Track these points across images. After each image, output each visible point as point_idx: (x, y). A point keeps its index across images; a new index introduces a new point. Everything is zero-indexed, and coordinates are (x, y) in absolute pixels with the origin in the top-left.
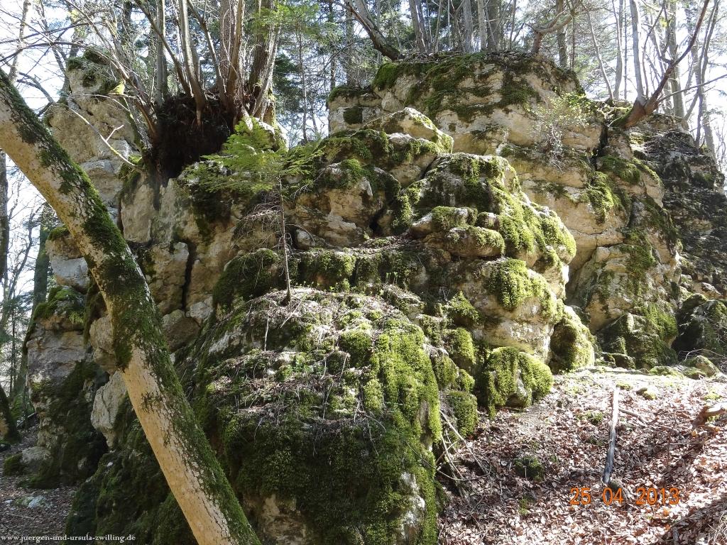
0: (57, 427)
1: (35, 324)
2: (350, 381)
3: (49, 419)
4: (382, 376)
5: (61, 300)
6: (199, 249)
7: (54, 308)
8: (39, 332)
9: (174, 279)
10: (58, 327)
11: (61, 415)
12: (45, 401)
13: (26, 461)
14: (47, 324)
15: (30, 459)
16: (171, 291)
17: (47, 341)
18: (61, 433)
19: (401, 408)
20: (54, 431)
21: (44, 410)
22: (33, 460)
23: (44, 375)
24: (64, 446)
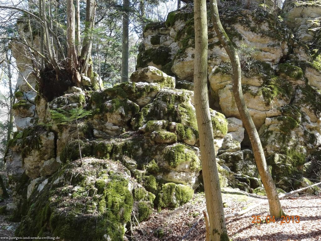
0: (19, 196)
1: (8, 149)
2: (95, 200)
3: (16, 192)
4: (106, 199)
5: (18, 138)
6: (59, 134)
7: (16, 142)
8: (10, 153)
9: (50, 146)
10: (18, 150)
11: (20, 190)
12: (14, 184)
13: (8, 209)
14: (14, 149)
15: (10, 208)
16: (49, 151)
17: (14, 157)
18: (21, 198)
19: (112, 211)
20: (18, 197)
21: (14, 188)
22: (11, 209)
23: (13, 172)
24: (22, 204)
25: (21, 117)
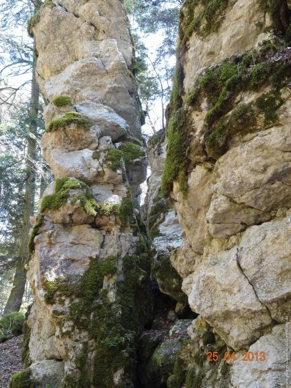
0: (80, 333)
1: (43, 216)
3: (71, 323)
5: (73, 188)
7: (66, 197)
8: (48, 225)
10: (68, 219)
11: (83, 317)
12: (62, 303)
13: (37, 377)
14: (58, 216)
15: (41, 375)
17: (58, 235)
20: (78, 338)
21: (62, 313)
22: (45, 376)
23: (57, 272)
24: (92, 355)
25: (67, 150)
